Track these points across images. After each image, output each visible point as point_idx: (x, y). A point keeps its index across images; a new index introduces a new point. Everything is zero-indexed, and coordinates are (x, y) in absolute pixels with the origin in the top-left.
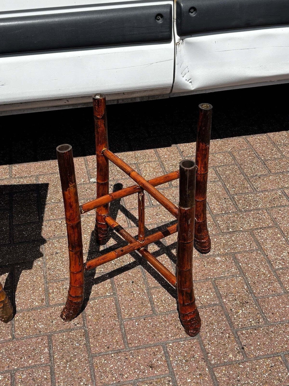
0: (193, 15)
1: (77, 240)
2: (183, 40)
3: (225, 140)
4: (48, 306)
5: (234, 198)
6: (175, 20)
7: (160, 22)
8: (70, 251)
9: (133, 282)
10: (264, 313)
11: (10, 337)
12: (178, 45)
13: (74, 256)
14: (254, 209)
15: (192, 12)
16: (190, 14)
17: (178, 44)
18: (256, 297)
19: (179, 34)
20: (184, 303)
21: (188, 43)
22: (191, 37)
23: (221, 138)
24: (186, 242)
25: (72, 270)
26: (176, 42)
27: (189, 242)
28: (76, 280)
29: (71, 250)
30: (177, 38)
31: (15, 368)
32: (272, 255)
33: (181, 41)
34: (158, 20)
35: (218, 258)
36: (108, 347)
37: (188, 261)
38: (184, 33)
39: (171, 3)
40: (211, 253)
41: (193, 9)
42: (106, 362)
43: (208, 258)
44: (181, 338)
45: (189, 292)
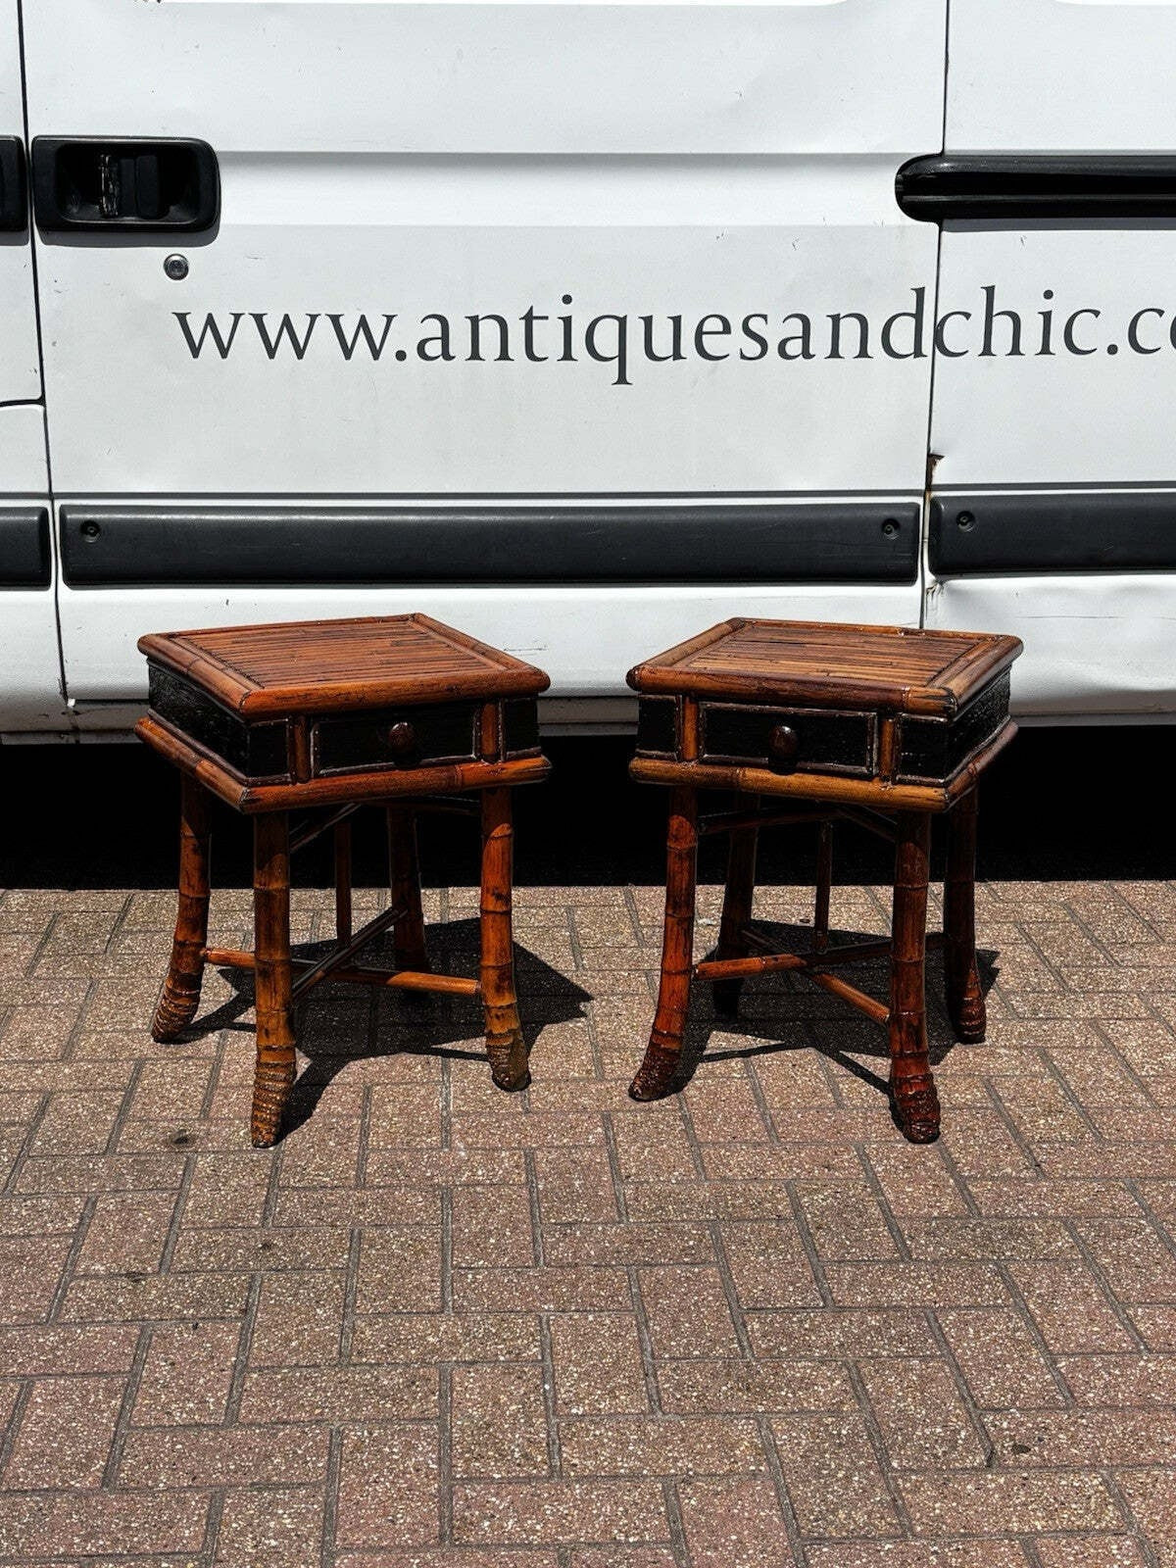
0: (967, 528)
1: (686, 889)
2: (941, 583)
3: (1055, 884)
4: (602, 1079)
5: (1059, 973)
6: (926, 540)
7: (893, 536)
8: (670, 915)
9: (794, 1065)
10: (1096, 1129)
11: (520, 1109)
12: (930, 594)
13: (675, 929)
14: (1107, 992)
15: (965, 524)
16: (961, 526)
17: (931, 591)
18: (1083, 1107)
19: (933, 570)
20: (902, 1050)
21: (953, 592)
22: (963, 577)
23: (1044, 878)
25: (667, 967)
26: (927, 586)
28: (674, 991)
29: (670, 912)
30: (930, 577)
31: (534, 1145)
32: (1136, 1057)
33: (938, 586)
34: (889, 533)
35: (1002, 1051)
36: (734, 1138)
37: (913, 935)
38: (945, 568)
39: (919, 500)
40: (986, 1043)
41: (967, 516)
42: (728, 1153)
43: (978, 1048)
44: (898, 1142)
45: (915, 1023)
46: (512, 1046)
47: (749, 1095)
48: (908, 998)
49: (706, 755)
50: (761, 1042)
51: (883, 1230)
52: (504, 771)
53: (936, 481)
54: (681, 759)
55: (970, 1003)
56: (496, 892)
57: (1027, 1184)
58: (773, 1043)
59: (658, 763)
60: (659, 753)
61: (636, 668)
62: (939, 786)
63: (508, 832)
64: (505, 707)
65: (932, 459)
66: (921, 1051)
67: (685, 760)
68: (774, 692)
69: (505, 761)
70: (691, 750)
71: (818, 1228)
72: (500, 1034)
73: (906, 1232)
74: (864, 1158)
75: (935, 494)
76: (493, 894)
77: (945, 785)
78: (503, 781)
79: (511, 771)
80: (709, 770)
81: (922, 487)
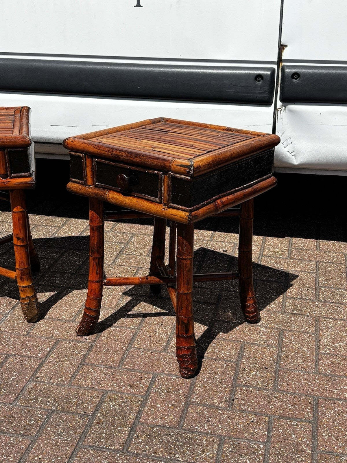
2: (285, 107)
6: (279, 86)
7: (260, 83)
10: (278, 382)
11: (25, 333)
12: (279, 112)
14: (336, 303)
15: (296, 79)
16: (294, 80)
18: (280, 368)
19: (282, 100)
21: (291, 111)
22: (294, 104)
24: (181, 258)
26: (277, 107)
27: (184, 258)
28: (92, 290)
30: (279, 104)
31: (13, 353)
32: (325, 341)
33: (284, 108)
34: (258, 81)
36: (102, 362)
37: (184, 281)
38: (287, 100)
39: (275, 67)
40: (259, 324)
41: (296, 75)
42: (92, 371)
43: (253, 327)
44: (176, 375)
45: (186, 322)
46: (29, 304)
47: (128, 339)
48: (182, 309)
49: (97, 183)
50: (159, 310)
51: (127, 430)
52: (10, 183)
53: (284, 57)
54: (86, 184)
55: (249, 306)
56: (17, 236)
57: (219, 411)
58: (162, 311)
59: (77, 185)
60: (79, 181)
61: (67, 139)
62: (186, 211)
63: (21, 210)
64: (9, 153)
65: (282, 47)
66: (187, 335)
67: (87, 185)
68: (118, 157)
69: (11, 178)
70: (90, 181)
71: (98, 423)
72: (23, 298)
73: (137, 433)
74: (152, 382)
75: (284, 64)
76: (16, 237)
77: (191, 211)
78: (9, 187)
79: (13, 183)
80: (96, 191)
81: (276, 60)
